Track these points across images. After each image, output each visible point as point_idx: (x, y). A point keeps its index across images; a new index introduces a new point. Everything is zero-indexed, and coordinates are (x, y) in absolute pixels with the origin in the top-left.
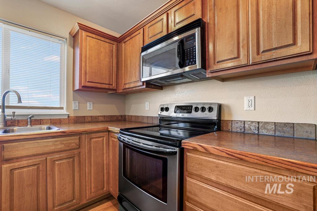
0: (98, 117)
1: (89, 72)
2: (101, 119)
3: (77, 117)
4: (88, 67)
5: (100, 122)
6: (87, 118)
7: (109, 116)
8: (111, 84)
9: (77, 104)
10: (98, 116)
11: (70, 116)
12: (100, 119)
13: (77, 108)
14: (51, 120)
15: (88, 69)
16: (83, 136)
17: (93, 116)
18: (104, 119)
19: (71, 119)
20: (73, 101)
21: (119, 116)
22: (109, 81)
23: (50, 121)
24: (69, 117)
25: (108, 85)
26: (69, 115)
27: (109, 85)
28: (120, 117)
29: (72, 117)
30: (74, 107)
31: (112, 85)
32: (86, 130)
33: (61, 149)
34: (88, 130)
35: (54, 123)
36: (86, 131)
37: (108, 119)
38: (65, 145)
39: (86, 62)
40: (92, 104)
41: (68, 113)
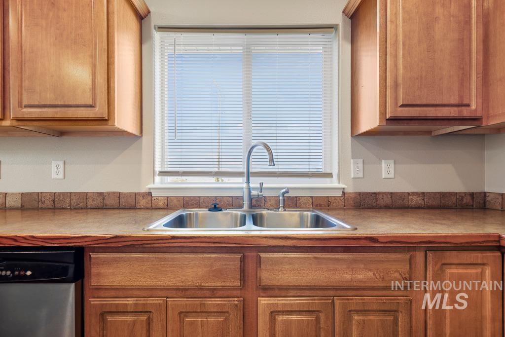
0: (406, 195)
1: (404, 78)
2: (416, 200)
3: (360, 194)
4: (401, 66)
5: (412, 208)
6: (381, 196)
7: (435, 193)
8: (464, 103)
9: (361, 165)
10: (408, 194)
11: (345, 191)
12: (412, 200)
13: (361, 175)
14: (312, 199)
15: (401, 71)
16: (418, 253)
17: (397, 193)
18: (421, 202)
19: (348, 199)
20: (353, 159)
21: (465, 193)
22: (461, 97)
23: (311, 201)
24: (344, 193)
25: (455, 109)
26: (344, 189)
27: (460, 108)
28: (469, 198)
29: (350, 193)
30: (354, 173)
31: (468, 105)
32: (431, 240)
33: (365, 282)
34: (437, 240)
35: (317, 205)
36: (430, 242)
37: (431, 202)
38: (374, 274)
39: (396, 56)
40: (392, 165)
41: (343, 186)
